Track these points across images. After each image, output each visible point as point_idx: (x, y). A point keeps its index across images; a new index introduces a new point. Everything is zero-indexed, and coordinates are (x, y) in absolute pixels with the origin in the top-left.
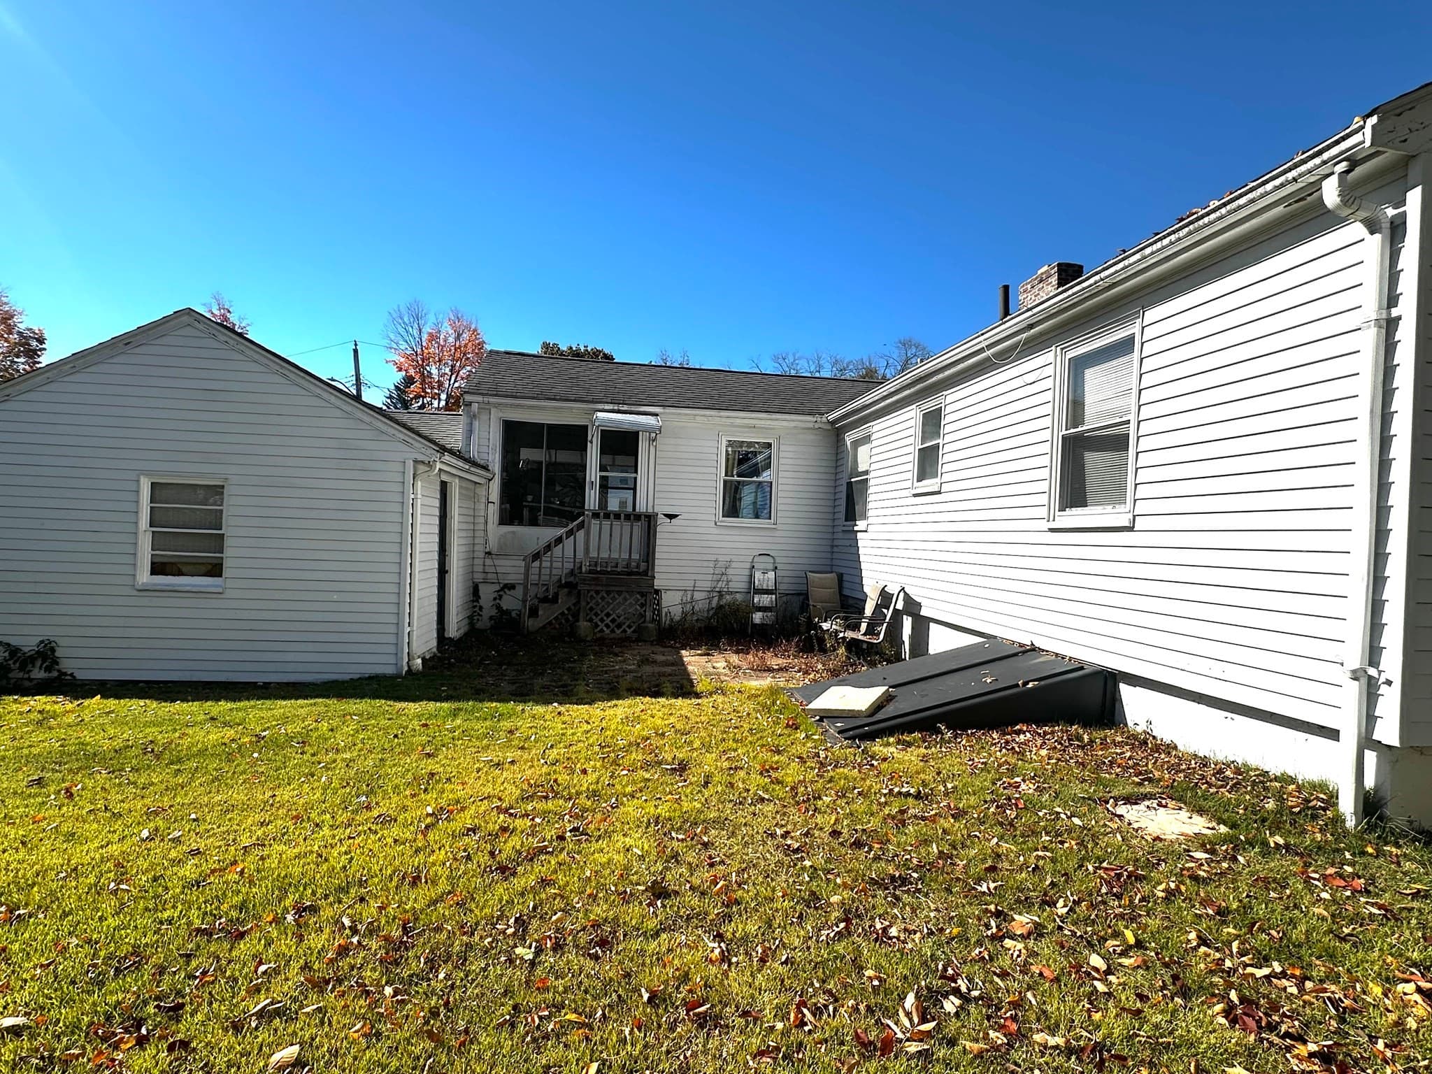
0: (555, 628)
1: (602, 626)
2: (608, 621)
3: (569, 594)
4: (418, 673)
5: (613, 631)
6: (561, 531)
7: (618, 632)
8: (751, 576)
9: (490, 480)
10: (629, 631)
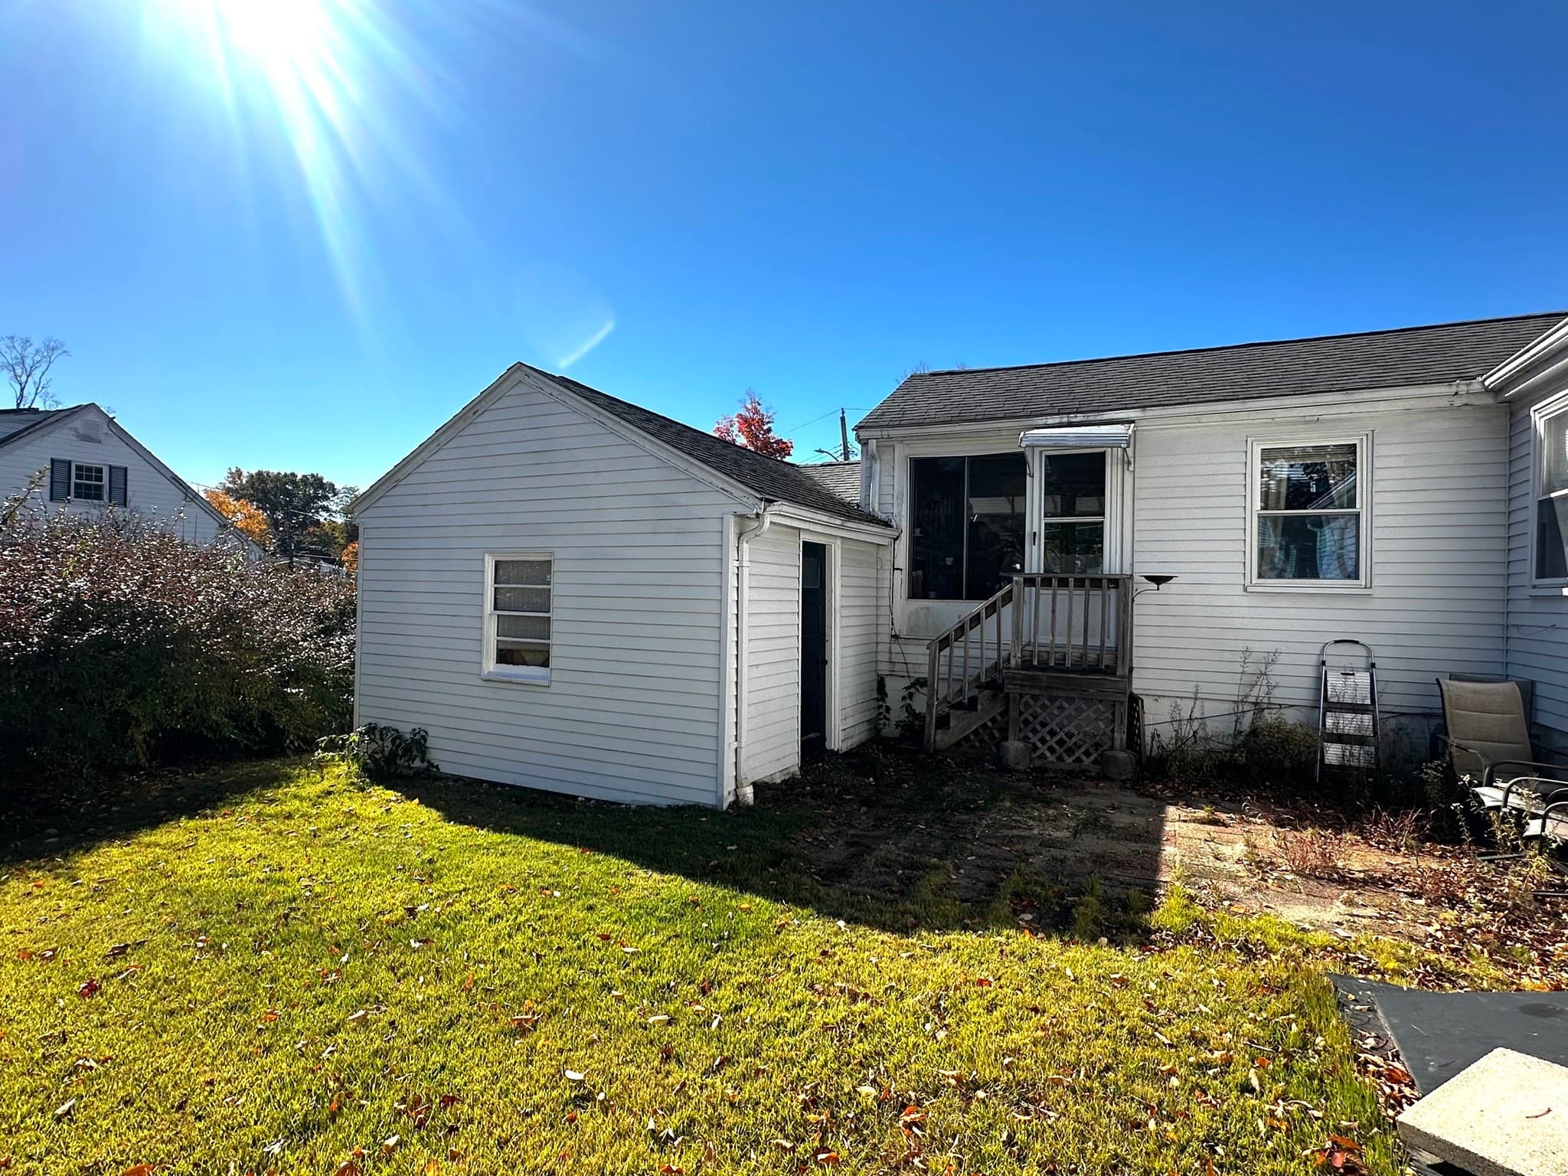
0: (973, 746)
1: (1043, 749)
2: (1052, 742)
3: (994, 698)
4: (748, 807)
5: (1060, 758)
6: (977, 606)
7: (1069, 760)
8: (1320, 681)
9: (895, 540)
10: (1087, 761)
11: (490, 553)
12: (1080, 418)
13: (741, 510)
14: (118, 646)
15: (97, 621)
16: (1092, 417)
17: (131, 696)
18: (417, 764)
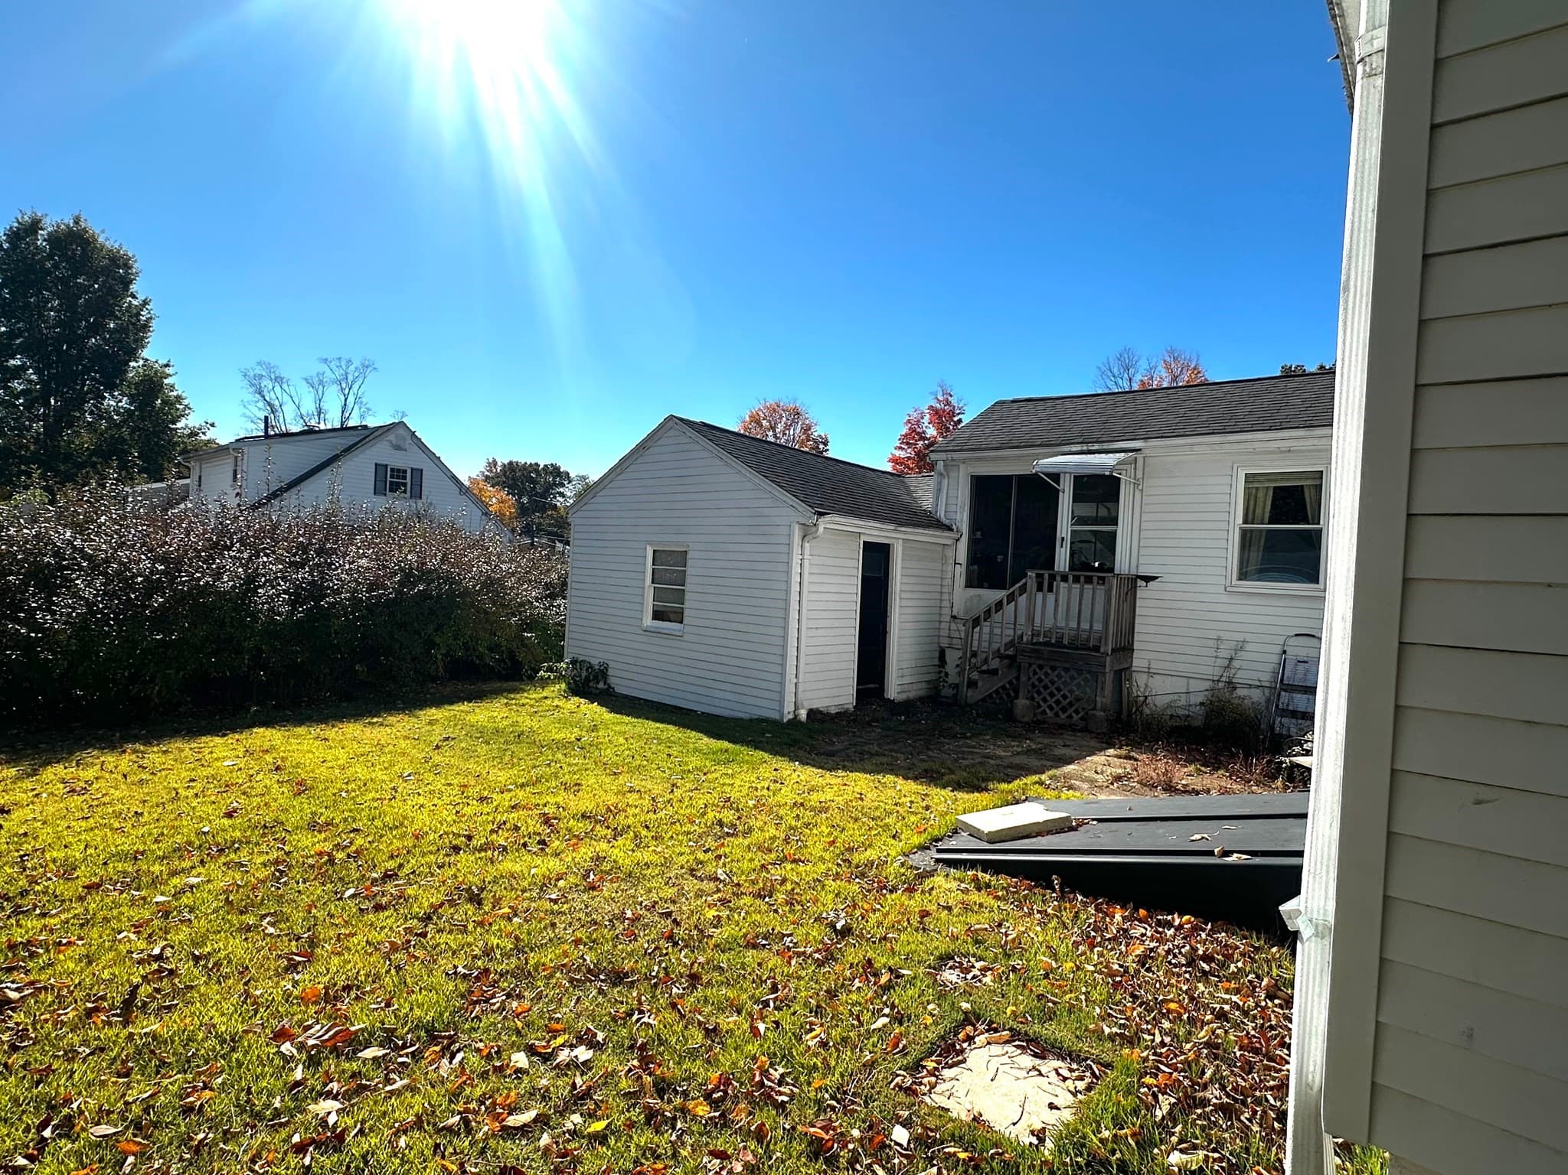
0: (995, 703)
1: (1044, 706)
2: (1051, 702)
3: (1010, 666)
4: (800, 722)
5: (1057, 715)
6: (1000, 594)
7: (1063, 716)
8: (1280, 667)
9: (958, 540)
10: (1075, 717)
11: (651, 545)
12: (1096, 447)
13: (803, 521)
14: (431, 597)
15: (420, 580)
16: (1105, 446)
17: (436, 630)
18: (601, 685)
